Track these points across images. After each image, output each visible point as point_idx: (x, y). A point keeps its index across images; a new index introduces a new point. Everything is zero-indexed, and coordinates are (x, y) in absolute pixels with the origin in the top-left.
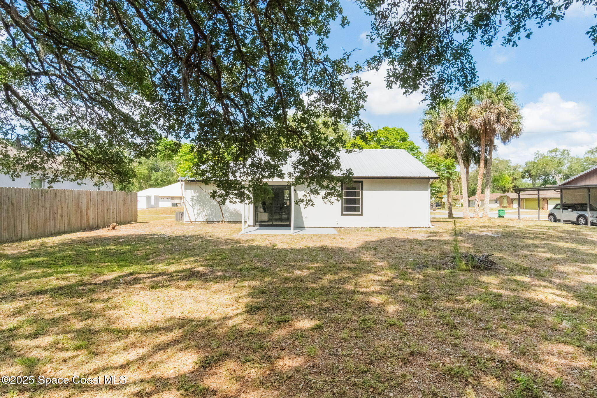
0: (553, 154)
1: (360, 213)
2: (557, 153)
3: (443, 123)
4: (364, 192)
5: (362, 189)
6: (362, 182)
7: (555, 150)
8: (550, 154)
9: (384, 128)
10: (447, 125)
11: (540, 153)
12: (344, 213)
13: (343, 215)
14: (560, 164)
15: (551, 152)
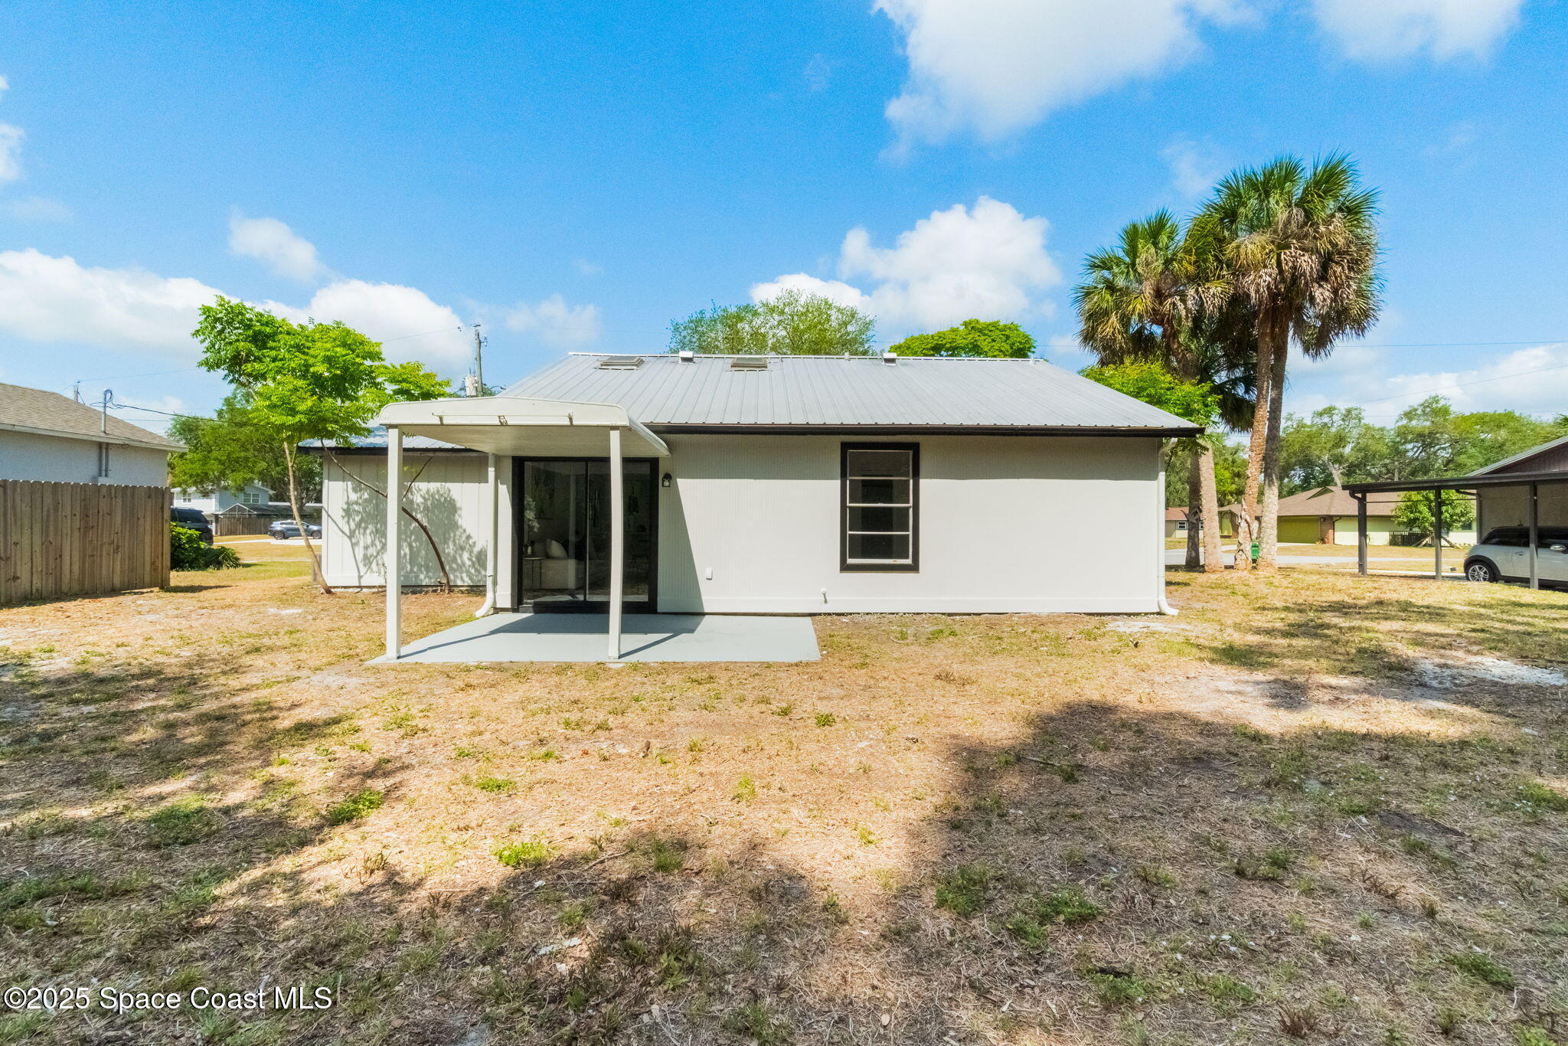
0: (1326, 419)
1: (909, 561)
2: (1335, 418)
3: (1148, 289)
4: (923, 482)
5: (916, 475)
6: (915, 448)
7: (1329, 411)
8: (1317, 420)
9: (966, 324)
10: (1159, 295)
11: (1294, 417)
12: (850, 561)
13: (845, 567)
14: (1340, 440)
15: (1321, 414)
